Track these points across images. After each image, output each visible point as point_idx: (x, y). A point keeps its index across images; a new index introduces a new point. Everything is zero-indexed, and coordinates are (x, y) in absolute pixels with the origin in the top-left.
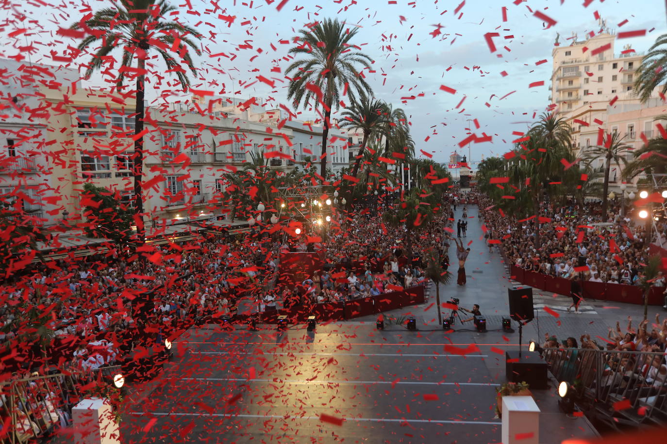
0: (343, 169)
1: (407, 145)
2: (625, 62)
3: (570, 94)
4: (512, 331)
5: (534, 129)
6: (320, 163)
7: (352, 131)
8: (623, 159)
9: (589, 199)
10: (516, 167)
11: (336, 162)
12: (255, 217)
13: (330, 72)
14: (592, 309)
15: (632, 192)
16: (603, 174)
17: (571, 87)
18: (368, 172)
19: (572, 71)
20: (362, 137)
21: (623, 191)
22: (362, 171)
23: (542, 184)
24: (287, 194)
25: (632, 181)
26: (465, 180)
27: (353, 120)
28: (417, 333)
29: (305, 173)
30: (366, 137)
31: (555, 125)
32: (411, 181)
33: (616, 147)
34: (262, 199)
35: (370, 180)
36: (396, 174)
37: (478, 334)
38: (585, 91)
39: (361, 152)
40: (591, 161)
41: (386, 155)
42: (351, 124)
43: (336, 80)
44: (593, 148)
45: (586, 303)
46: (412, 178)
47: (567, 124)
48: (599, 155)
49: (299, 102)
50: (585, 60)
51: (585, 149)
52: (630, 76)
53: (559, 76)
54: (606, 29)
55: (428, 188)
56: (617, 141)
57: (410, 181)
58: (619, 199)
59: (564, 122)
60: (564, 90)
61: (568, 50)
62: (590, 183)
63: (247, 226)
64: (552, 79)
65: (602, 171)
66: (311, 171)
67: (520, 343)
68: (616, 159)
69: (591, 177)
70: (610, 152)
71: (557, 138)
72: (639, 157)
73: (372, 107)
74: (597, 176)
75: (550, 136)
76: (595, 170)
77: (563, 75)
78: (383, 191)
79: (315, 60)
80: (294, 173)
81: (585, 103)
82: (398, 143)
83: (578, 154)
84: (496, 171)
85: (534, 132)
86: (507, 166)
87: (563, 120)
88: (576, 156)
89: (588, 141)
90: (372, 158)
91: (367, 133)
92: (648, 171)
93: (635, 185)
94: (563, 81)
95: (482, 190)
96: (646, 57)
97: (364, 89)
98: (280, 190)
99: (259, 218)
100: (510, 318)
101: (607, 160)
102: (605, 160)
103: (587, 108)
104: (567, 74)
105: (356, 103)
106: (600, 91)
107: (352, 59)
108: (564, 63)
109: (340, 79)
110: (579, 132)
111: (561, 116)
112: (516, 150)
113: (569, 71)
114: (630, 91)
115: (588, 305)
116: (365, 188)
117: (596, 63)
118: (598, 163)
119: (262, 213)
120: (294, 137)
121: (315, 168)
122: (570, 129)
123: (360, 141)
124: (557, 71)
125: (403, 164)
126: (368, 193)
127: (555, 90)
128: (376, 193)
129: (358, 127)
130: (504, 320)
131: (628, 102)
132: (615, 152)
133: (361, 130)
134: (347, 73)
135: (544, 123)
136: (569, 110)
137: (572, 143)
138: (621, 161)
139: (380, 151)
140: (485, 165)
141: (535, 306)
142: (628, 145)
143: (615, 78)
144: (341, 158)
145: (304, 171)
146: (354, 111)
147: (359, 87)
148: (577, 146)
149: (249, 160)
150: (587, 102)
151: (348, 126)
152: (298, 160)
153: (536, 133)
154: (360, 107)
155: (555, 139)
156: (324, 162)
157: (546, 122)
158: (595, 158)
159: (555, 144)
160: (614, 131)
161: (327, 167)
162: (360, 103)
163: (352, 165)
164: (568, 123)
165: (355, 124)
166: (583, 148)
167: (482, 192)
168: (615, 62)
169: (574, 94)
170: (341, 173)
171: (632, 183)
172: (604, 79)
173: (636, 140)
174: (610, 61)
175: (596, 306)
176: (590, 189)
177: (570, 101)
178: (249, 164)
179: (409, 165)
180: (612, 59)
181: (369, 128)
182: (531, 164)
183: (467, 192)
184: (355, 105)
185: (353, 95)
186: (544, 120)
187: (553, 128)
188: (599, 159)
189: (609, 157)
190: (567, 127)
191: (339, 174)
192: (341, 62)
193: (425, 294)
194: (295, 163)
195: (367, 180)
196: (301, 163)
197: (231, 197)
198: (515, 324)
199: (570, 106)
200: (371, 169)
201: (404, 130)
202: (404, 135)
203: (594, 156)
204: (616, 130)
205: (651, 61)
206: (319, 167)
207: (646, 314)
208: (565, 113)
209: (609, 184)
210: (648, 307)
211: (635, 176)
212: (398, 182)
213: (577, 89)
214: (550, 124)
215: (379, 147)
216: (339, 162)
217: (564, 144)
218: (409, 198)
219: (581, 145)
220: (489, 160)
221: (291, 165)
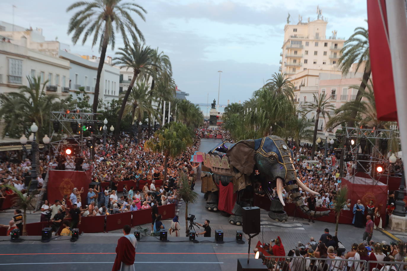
0: (113, 101)
1: (170, 85)
2: (332, 43)
3: (295, 61)
4: (243, 243)
5: (267, 85)
6: (93, 94)
7: (124, 70)
8: (328, 114)
9: (303, 142)
10: (253, 113)
11: (107, 94)
12: (28, 136)
13: (108, 16)
14: (301, 226)
15: (332, 139)
16: (314, 123)
17: (296, 55)
18: (135, 105)
19: (297, 44)
20: (132, 76)
21: (327, 138)
22: (130, 104)
23: (271, 127)
24: (61, 118)
25: (333, 131)
26: (213, 119)
27: (126, 60)
28: (167, 243)
29: (78, 101)
30: (136, 75)
31: (283, 83)
32: (171, 116)
33: (323, 104)
34: (37, 121)
35: (136, 112)
36: (158, 109)
37: (217, 245)
38: (305, 60)
39: (130, 88)
40: (307, 113)
41: (151, 93)
42: (123, 63)
43: (114, 24)
44: (308, 104)
45: (297, 221)
46: (172, 114)
47: (291, 84)
48: (311, 109)
49: (78, 38)
50: (306, 37)
51: (303, 104)
52: (335, 54)
53: (288, 46)
54: (321, 16)
55: (184, 123)
56: (324, 100)
57: (169, 116)
58: (323, 143)
59: (289, 82)
60: (291, 58)
61: (295, 28)
62: (305, 129)
63: (19, 144)
64: (283, 48)
65: (313, 121)
66: (84, 99)
67: (249, 252)
68: (323, 113)
69: (306, 125)
70: (319, 108)
71: (284, 93)
72: (338, 114)
73: (142, 51)
74: (311, 125)
75: (279, 91)
76: (309, 120)
77: (291, 46)
78: (146, 122)
79: (95, 3)
80: (69, 99)
81: (305, 69)
82: (162, 83)
83: (298, 107)
84: (238, 114)
85: (268, 87)
86: (246, 111)
87: (289, 80)
88: (296, 108)
89: (305, 97)
90: (139, 94)
91: (137, 72)
92: (343, 125)
93: (334, 134)
94: (291, 50)
95: (226, 128)
96: (346, 42)
97: (137, 35)
98: (54, 113)
99: (32, 137)
100: (242, 232)
101: (317, 114)
102: (316, 113)
103: (306, 73)
104: (293, 46)
105: (130, 46)
106: (315, 61)
107: (129, 8)
108: (292, 37)
109: (117, 23)
110: (299, 90)
111: (288, 77)
112: (254, 100)
113: (295, 44)
114: (335, 65)
115: (298, 223)
116: (131, 119)
117: (313, 41)
118: (311, 115)
119: (34, 133)
120: (71, 68)
121: (88, 97)
122: (293, 87)
123: (130, 78)
124: (287, 42)
125: (165, 102)
126: (133, 123)
127: (284, 56)
128: (140, 123)
129: (129, 67)
130: (237, 234)
131: (333, 73)
132: (322, 108)
133: (131, 70)
134: (123, 19)
135: (275, 80)
136: (294, 73)
137: (294, 98)
138: (326, 116)
139: (147, 89)
140: (229, 108)
141: (261, 223)
142: (331, 104)
143: (325, 53)
144: (112, 91)
145: (78, 99)
146: (127, 52)
147: (133, 33)
148: (297, 101)
149: (26, 83)
150: (306, 69)
151: (121, 65)
152: (73, 88)
153: (269, 87)
154: (132, 50)
155: (282, 94)
156: (96, 93)
157: (276, 80)
158: (310, 111)
159: (283, 97)
160: (323, 93)
161: (100, 97)
162: (133, 46)
163: (122, 97)
164: (292, 82)
165: (127, 63)
166: (301, 102)
167: (226, 130)
168: (326, 42)
169: (297, 61)
170: (111, 104)
171: (333, 132)
172: (318, 53)
173: (337, 101)
174: (323, 41)
175: (304, 224)
176: (305, 134)
177: (295, 66)
178: (25, 87)
179: (170, 103)
180: (324, 39)
181: (138, 68)
182: (264, 111)
183: (215, 129)
184: (128, 47)
185: (128, 39)
186: (276, 79)
187: (282, 85)
188: (311, 112)
189: (319, 111)
190: (291, 85)
191: (110, 105)
192: (120, 9)
193: (176, 211)
194: (70, 91)
195: (133, 112)
196: (75, 92)
197: (3, 116)
198: (246, 237)
199: (294, 70)
200: (138, 103)
201: (168, 73)
202: (167, 78)
203: (309, 109)
204: (324, 92)
205: (350, 46)
206: (92, 97)
207: (337, 230)
208: (290, 75)
209: (318, 132)
210: (339, 225)
211: (335, 127)
212: (159, 116)
213: (300, 58)
214: (280, 82)
215: (146, 86)
216: (110, 94)
217: (288, 98)
218: (168, 130)
219: (300, 100)
220: (233, 105)
221: (66, 92)
